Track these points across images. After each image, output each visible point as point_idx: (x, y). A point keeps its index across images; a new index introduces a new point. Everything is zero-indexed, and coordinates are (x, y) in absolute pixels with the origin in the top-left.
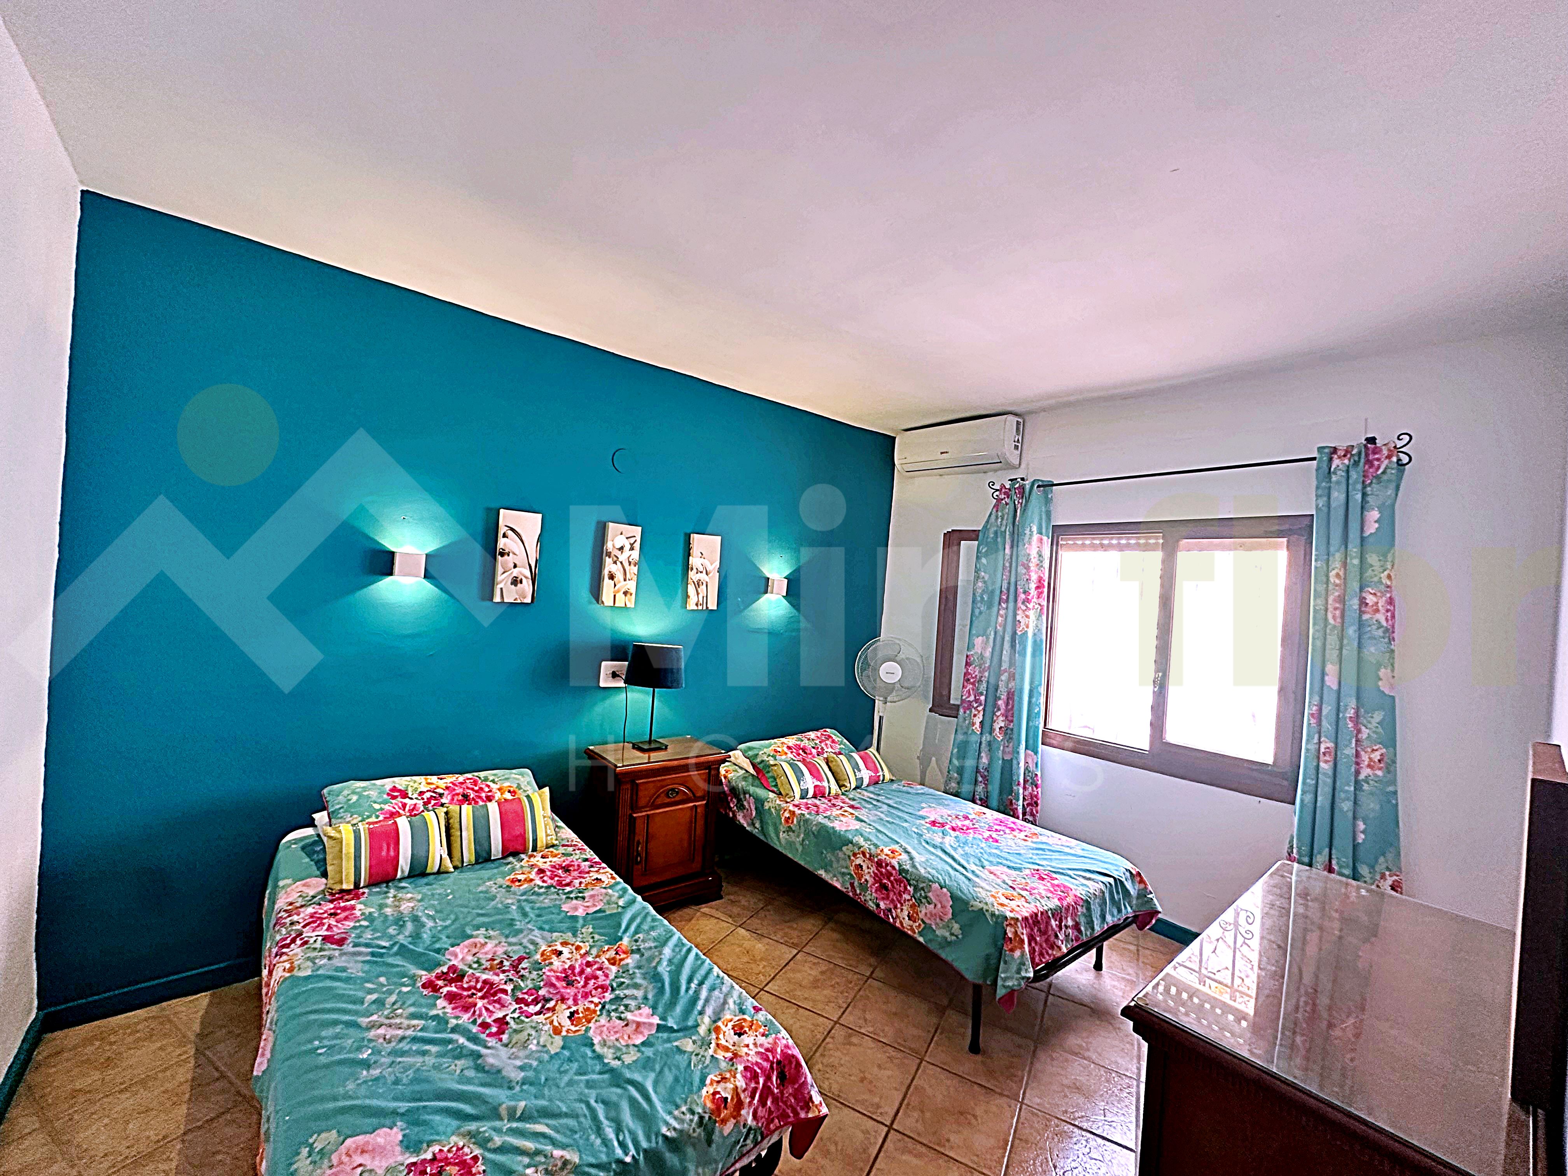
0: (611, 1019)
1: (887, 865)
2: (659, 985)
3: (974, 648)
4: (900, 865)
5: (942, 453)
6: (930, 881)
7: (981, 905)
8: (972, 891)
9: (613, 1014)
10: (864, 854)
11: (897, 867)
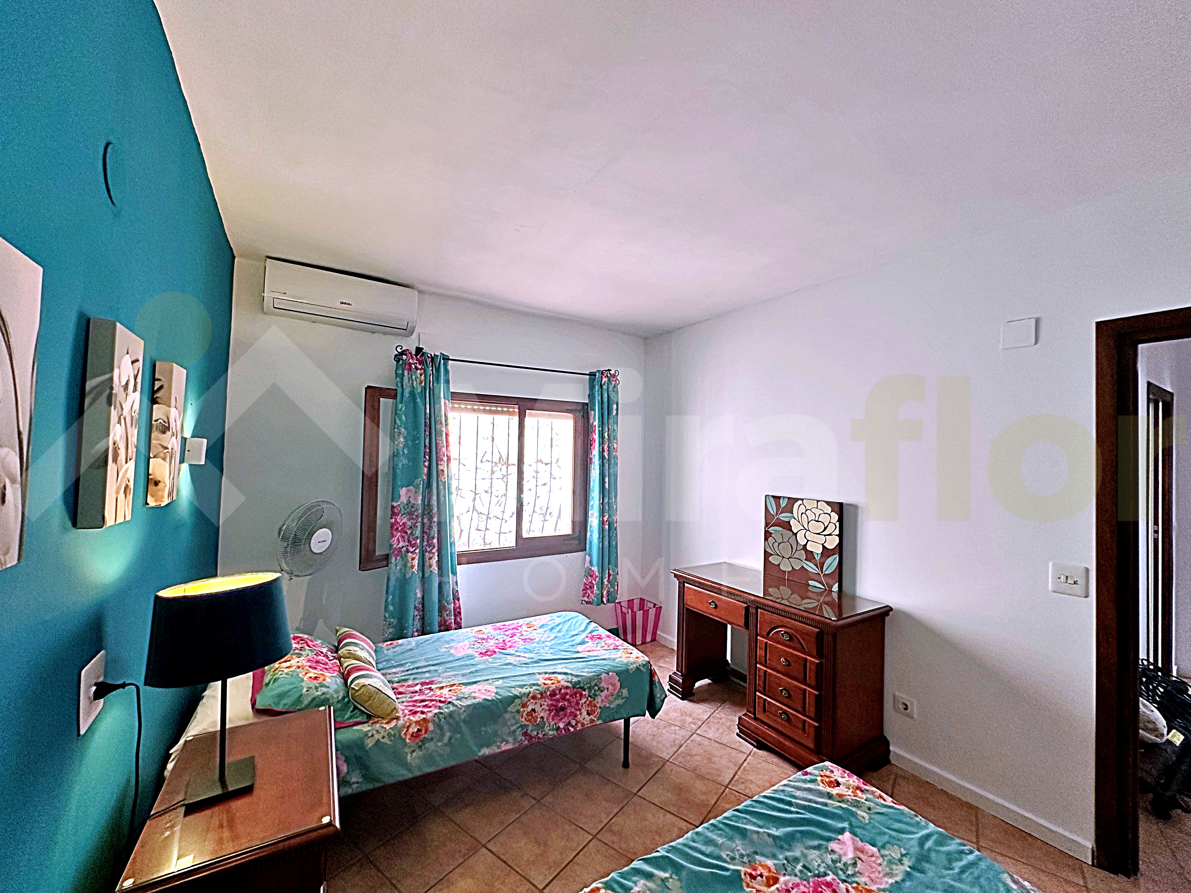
0: (859, 872)
1: (560, 690)
2: (798, 835)
3: (399, 498)
4: (571, 682)
5: (342, 303)
6: (599, 676)
7: (634, 666)
8: (615, 665)
9: (850, 872)
10: (534, 697)
11: (569, 685)
